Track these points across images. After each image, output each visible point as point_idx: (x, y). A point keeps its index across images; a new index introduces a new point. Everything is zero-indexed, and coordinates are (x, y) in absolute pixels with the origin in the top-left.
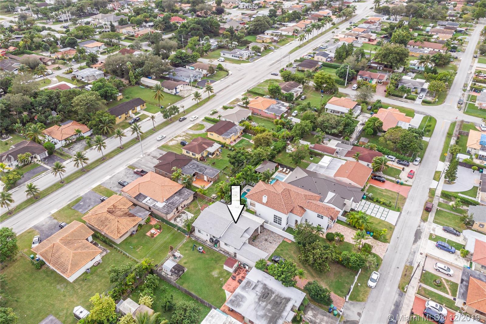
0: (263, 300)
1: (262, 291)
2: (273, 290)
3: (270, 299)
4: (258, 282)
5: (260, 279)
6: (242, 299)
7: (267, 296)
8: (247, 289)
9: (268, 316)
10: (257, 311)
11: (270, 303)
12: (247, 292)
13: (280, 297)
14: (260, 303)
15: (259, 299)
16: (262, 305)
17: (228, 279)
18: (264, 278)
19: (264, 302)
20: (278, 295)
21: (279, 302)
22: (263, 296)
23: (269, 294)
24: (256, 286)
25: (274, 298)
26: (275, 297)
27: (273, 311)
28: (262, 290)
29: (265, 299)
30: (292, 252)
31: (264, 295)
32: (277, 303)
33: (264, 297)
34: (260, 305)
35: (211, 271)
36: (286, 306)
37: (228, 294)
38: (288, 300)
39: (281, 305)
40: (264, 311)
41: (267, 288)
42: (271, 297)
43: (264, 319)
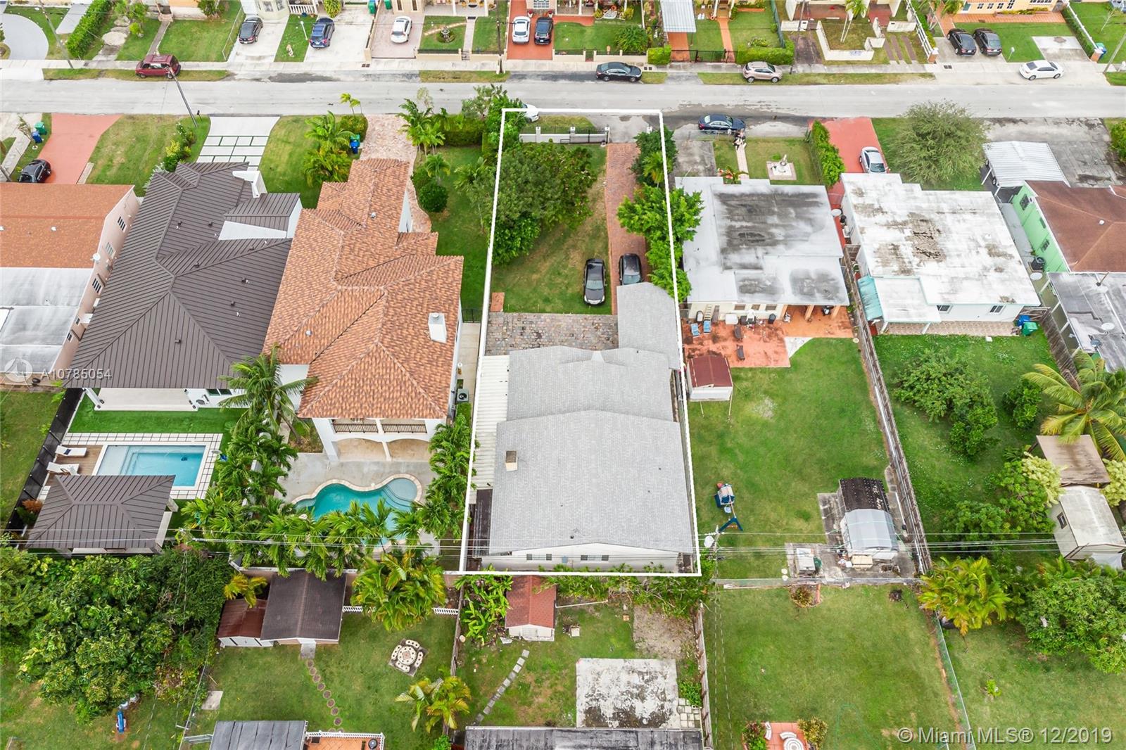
0: (767, 237)
1: (748, 249)
2: (723, 230)
3: (754, 227)
4: (728, 268)
5: (717, 270)
6: (803, 280)
7: (752, 235)
8: (769, 283)
9: (797, 213)
10: (807, 235)
11: (765, 223)
12: (775, 279)
13: (730, 212)
14: (781, 238)
15: (774, 243)
16: (783, 234)
17: (751, 369)
18: (703, 264)
19: (772, 235)
20: (728, 218)
21: (744, 209)
22: (757, 241)
23: (742, 235)
24: (744, 267)
25: (744, 220)
26: (739, 220)
27: (776, 210)
28: (744, 251)
29: (762, 234)
30: (535, 276)
31: (753, 241)
32: (750, 211)
33: (757, 238)
34: (787, 236)
35: (765, 424)
36: (743, 195)
37: (794, 344)
38: (724, 198)
39: (749, 203)
40: (794, 224)
41: (730, 243)
42: (746, 227)
43: (811, 216)
